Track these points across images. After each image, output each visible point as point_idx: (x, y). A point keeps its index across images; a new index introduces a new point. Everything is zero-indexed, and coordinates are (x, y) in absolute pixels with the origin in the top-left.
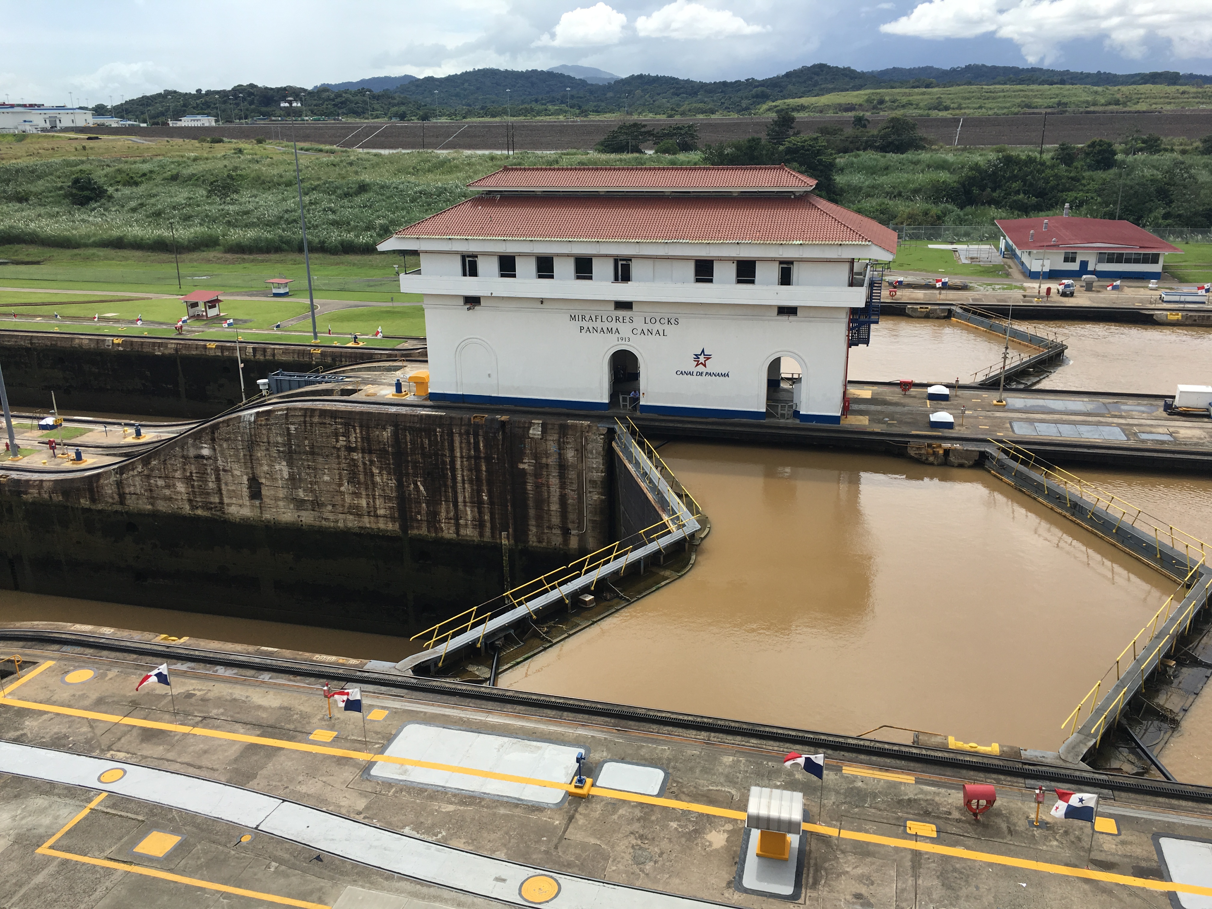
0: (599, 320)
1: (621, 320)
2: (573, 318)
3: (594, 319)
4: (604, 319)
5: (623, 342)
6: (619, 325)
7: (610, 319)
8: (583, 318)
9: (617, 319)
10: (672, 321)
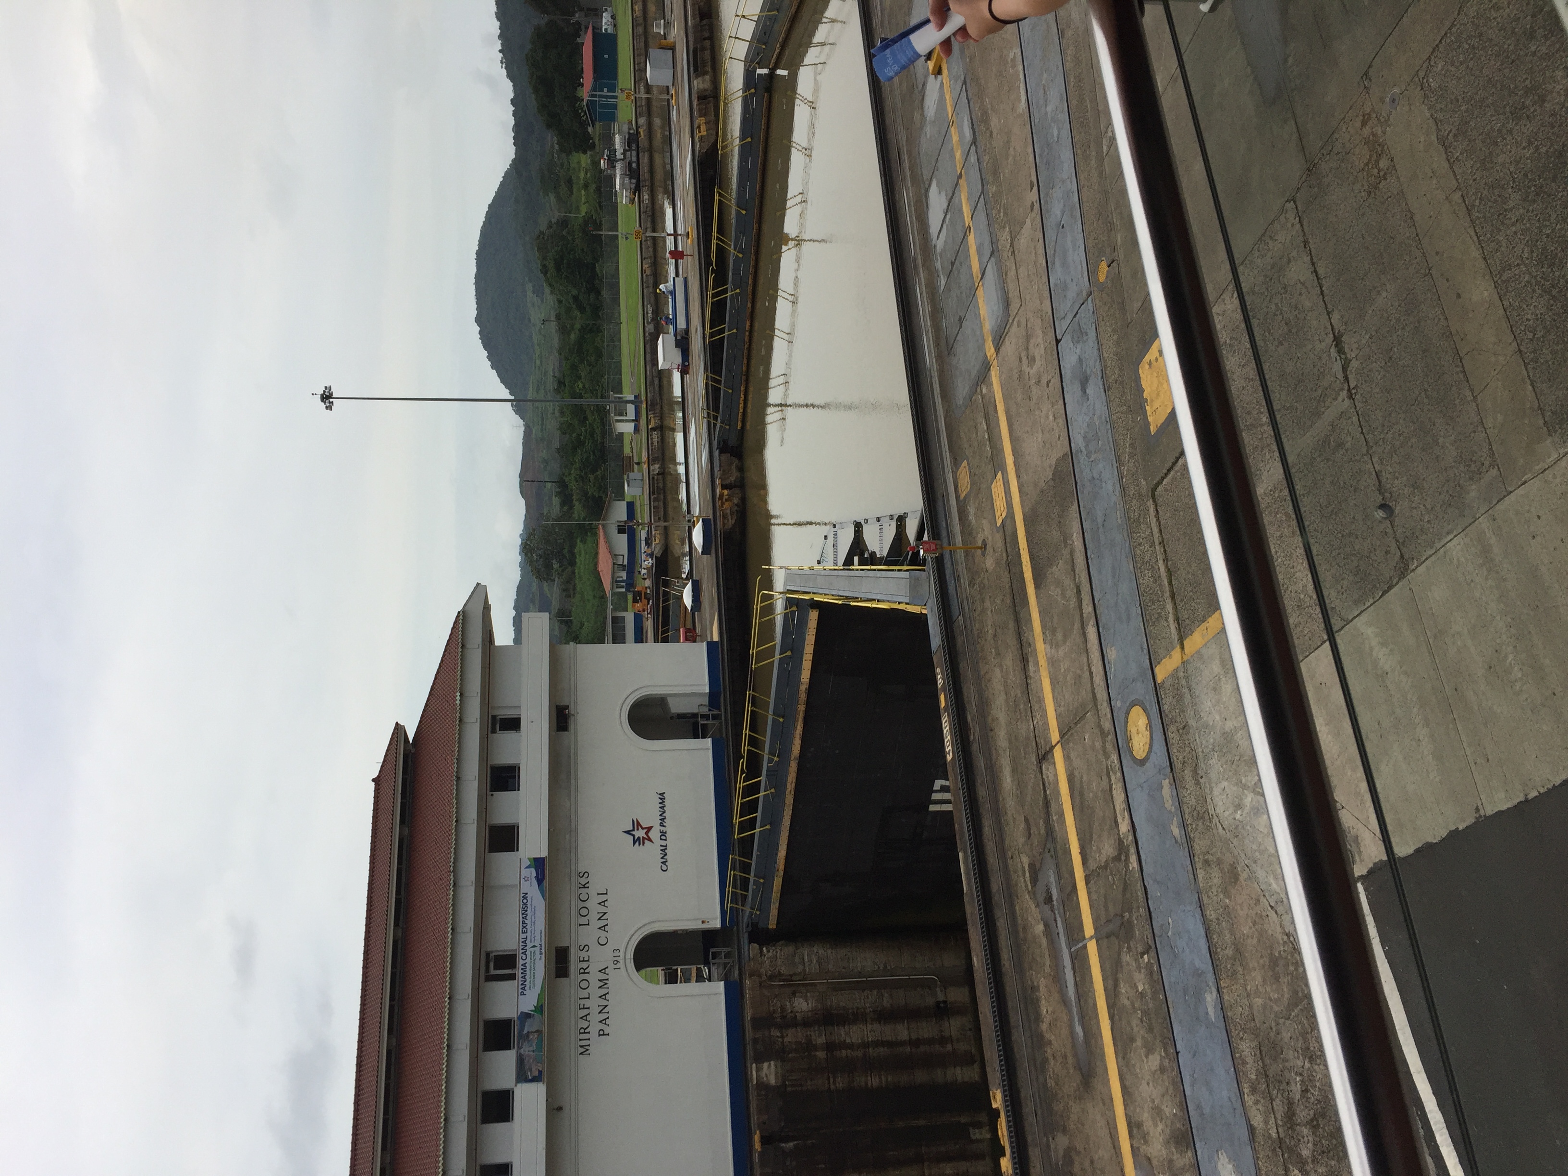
0: (587, 1003)
1: (585, 965)
2: (585, 1050)
3: (586, 1012)
4: (584, 994)
5: (621, 960)
6: (594, 968)
7: (584, 984)
8: (585, 1031)
9: (584, 971)
10: (583, 881)
